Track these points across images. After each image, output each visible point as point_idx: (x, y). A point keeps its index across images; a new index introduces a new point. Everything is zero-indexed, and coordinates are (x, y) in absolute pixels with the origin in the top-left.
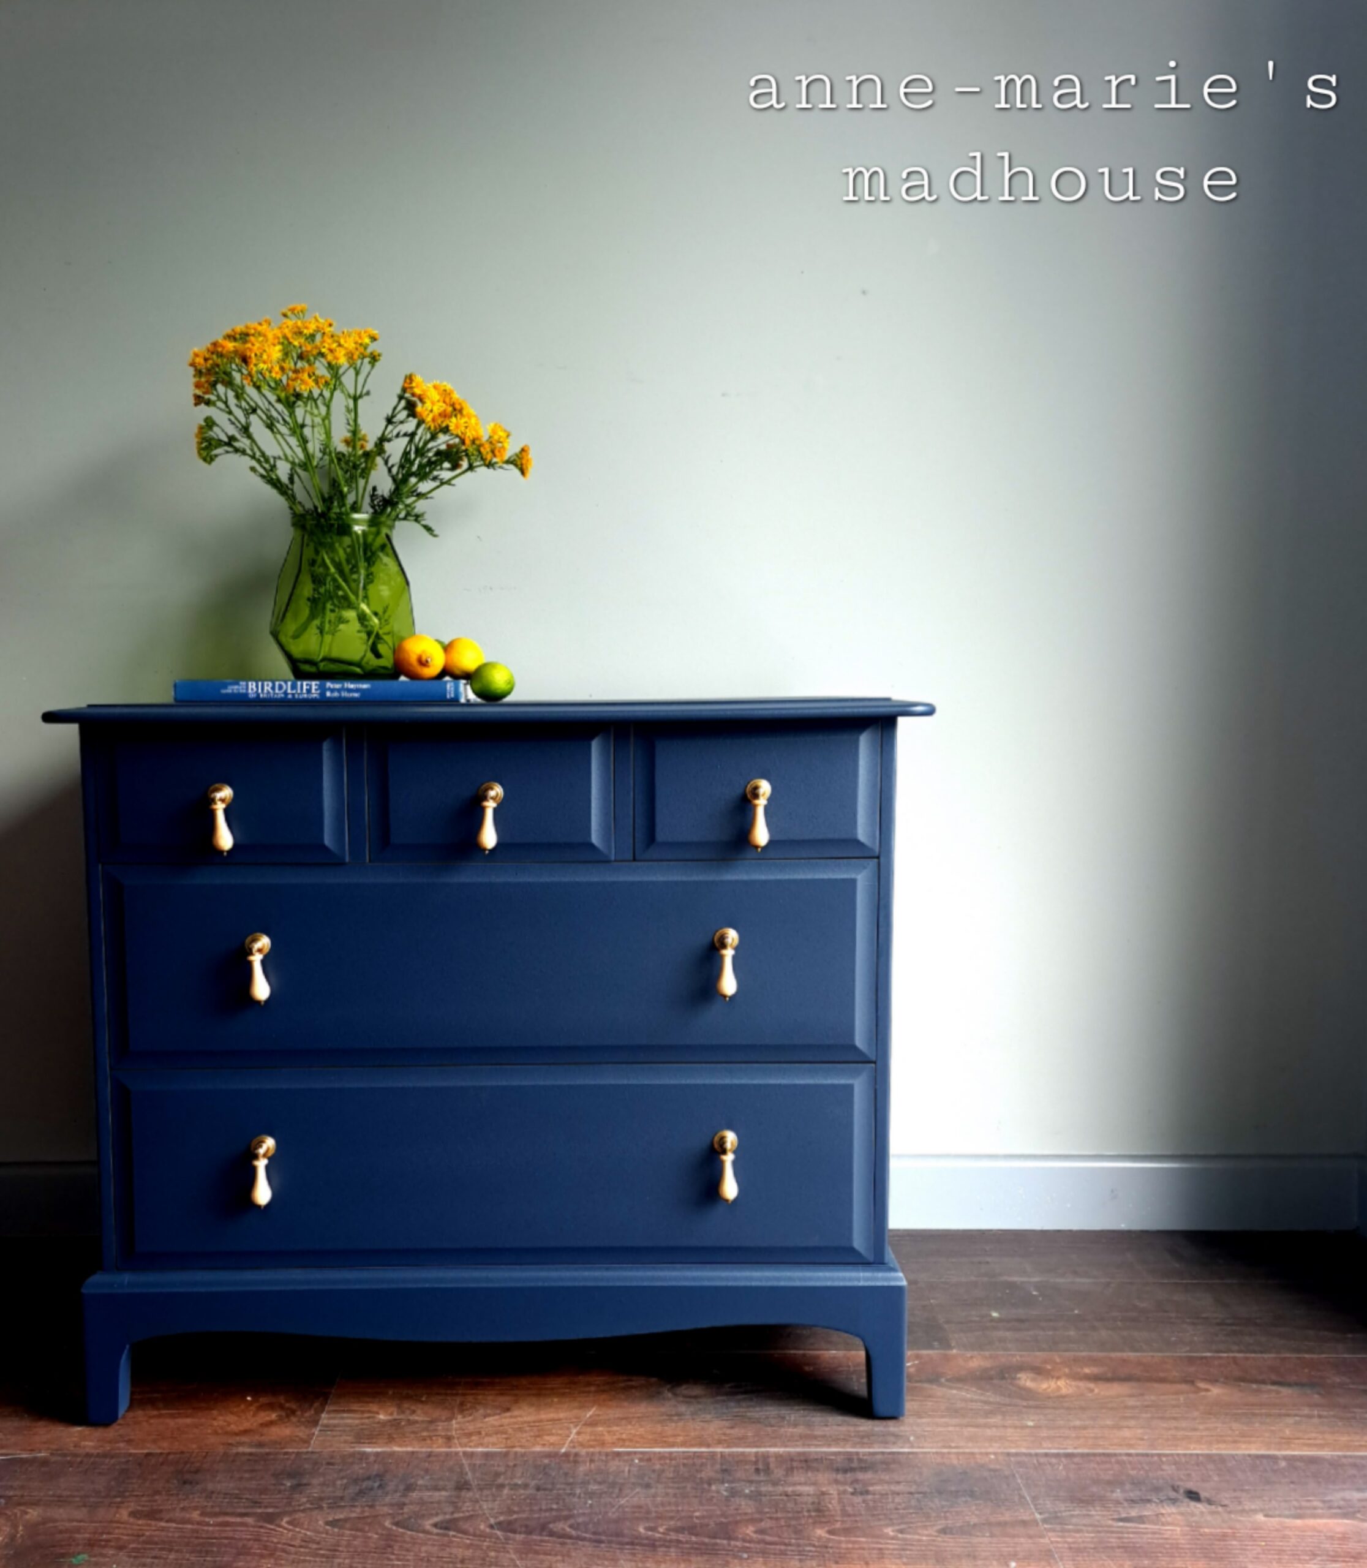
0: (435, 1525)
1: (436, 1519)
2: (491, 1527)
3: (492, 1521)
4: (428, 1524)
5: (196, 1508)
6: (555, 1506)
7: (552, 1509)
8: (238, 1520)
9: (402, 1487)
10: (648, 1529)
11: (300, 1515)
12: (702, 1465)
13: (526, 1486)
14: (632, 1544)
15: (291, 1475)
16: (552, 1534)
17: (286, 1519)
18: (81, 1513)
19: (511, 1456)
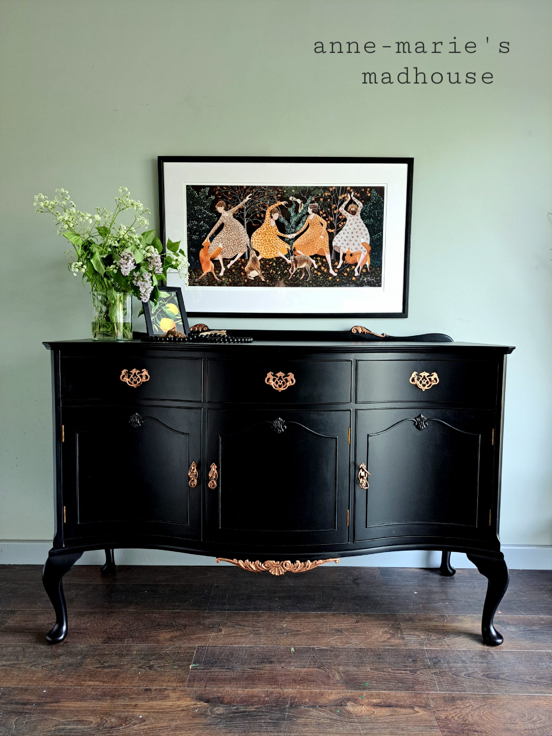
0: (465, 675)
1: (464, 673)
2: (481, 676)
3: (481, 675)
4: (463, 674)
5: (389, 668)
6: (497, 670)
7: (496, 671)
8: (405, 672)
9: (446, 662)
10: (529, 678)
11: (421, 671)
12: (532, 656)
13: (483, 663)
14: (528, 683)
15: (410, 657)
16: (502, 679)
17: (419, 672)
18: (355, 669)
19: (471, 651)
